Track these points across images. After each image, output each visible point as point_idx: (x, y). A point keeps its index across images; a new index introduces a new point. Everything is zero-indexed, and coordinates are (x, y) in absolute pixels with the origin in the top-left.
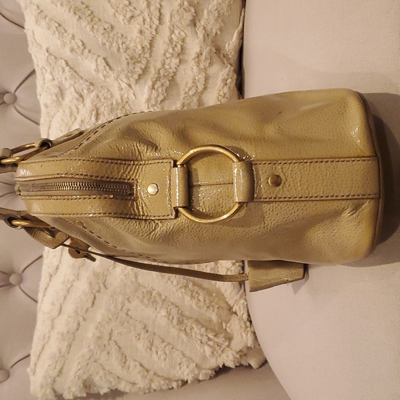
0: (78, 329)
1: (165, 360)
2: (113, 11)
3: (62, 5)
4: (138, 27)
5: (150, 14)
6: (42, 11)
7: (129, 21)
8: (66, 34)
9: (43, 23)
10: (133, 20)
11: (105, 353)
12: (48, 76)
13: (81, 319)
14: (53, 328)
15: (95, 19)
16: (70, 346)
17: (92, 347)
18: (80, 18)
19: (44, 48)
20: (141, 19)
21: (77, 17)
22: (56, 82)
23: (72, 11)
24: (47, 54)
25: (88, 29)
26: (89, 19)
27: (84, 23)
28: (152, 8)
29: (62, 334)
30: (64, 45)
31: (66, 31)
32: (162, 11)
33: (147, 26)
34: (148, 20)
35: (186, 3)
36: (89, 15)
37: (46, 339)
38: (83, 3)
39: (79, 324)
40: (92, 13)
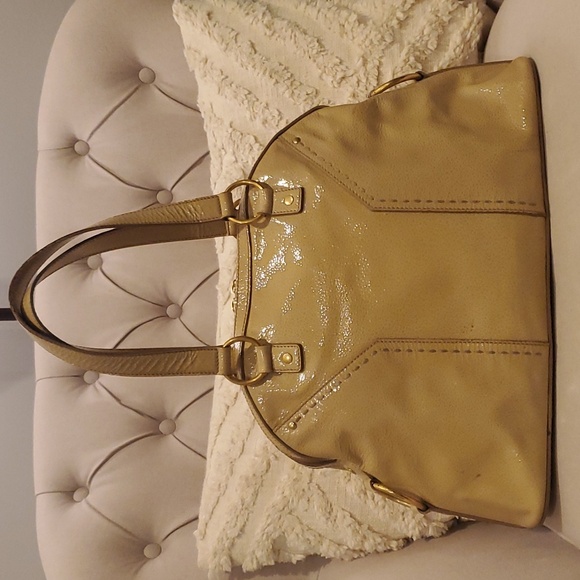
0: (267, 471)
1: (384, 507)
2: (320, 71)
3: (253, 67)
4: (351, 89)
5: (366, 74)
6: (227, 77)
7: (339, 83)
8: (256, 103)
9: (228, 91)
10: (344, 82)
11: (304, 501)
12: (228, 158)
13: (272, 457)
14: (232, 472)
15: (295, 82)
16: (256, 494)
17: (287, 493)
18: (277, 82)
19: (227, 124)
20: (355, 79)
21: (274, 80)
22: (240, 164)
23: (267, 74)
24: (230, 130)
25: (287, 95)
26: (288, 83)
27: (282, 88)
28: (369, 66)
29: (247, 479)
30: (253, 118)
31: (258, 100)
32: (381, 69)
33: (362, 88)
34: (364, 81)
35: (412, 59)
36: (289, 79)
37: (222, 489)
38: (280, 64)
39: (269, 464)
40: (292, 75)
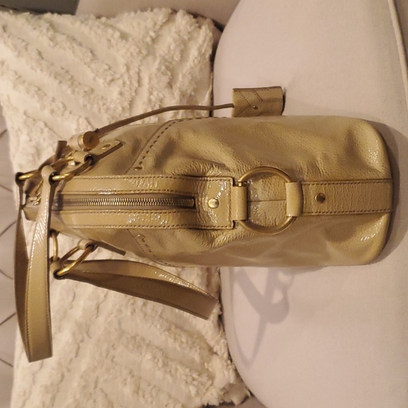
0: (62, 381)
1: (152, 402)
2: (93, 75)
3: (41, 70)
4: (118, 89)
5: (130, 78)
6: (20, 77)
7: (109, 84)
8: (45, 98)
9: (21, 88)
10: (113, 83)
11: (91, 401)
12: (24, 137)
13: (65, 370)
14: (34, 382)
15: (75, 83)
16: (54, 398)
17: (78, 397)
18: (61, 82)
19: (21, 111)
20: (121, 82)
21: (58, 81)
22: (33, 143)
23: (53, 75)
24: (24, 117)
25: (69, 92)
26: (69, 83)
27: (65, 87)
28: (132, 72)
29: (46, 387)
30: (43, 108)
31: (45, 95)
32: (141, 75)
33: (127, 88)
34: (128, 83)
35: (163, 68)
36: (70, 79)
37: (26, 395)
38: (63, 68)
39: (63, 376)
40: (72, 77)
